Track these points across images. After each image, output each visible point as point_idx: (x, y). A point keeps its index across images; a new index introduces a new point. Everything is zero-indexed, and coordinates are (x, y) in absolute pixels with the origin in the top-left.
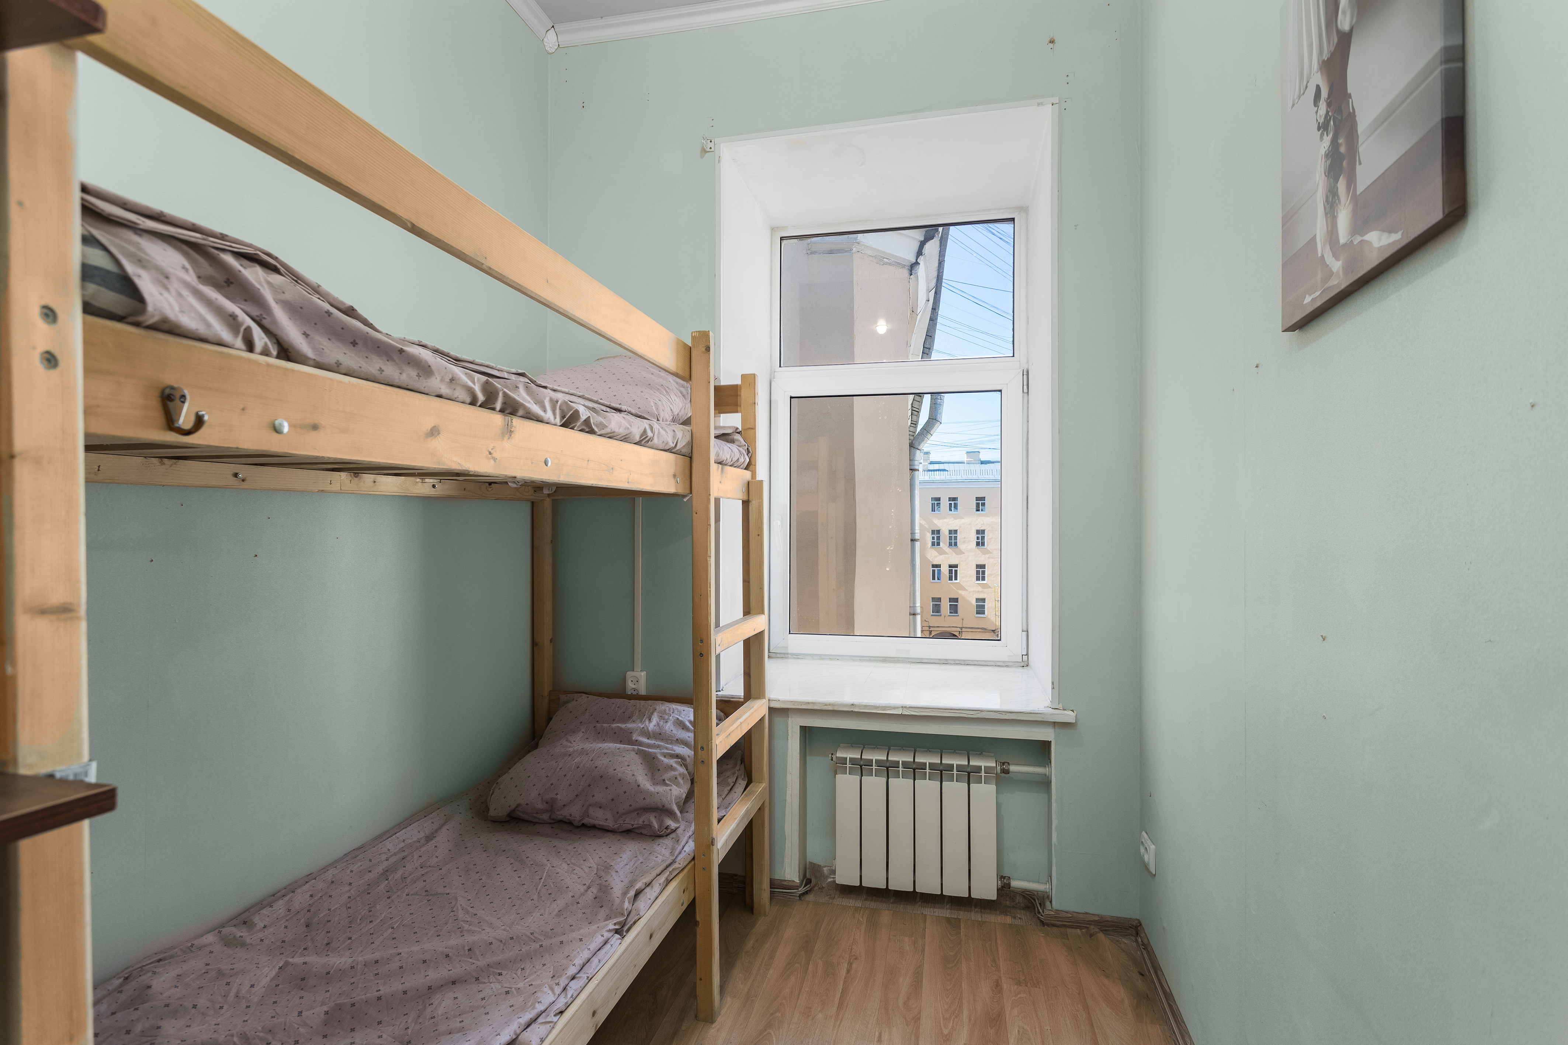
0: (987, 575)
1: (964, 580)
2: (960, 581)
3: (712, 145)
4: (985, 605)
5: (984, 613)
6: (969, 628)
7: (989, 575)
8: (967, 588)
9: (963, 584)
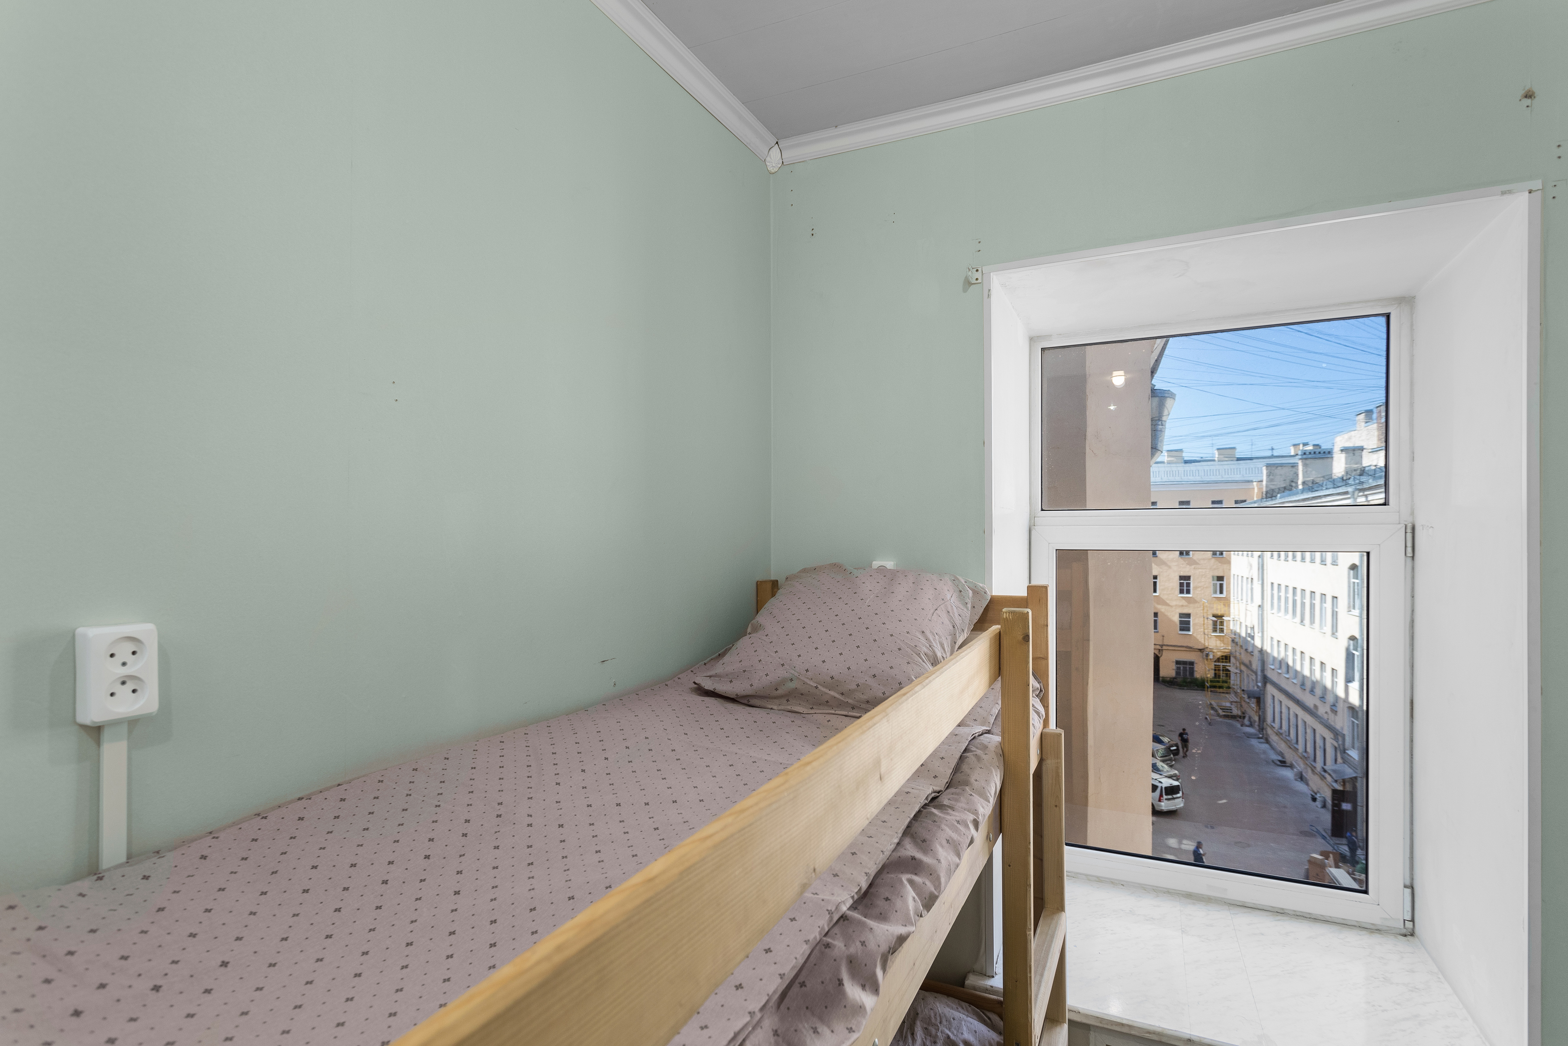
0: (1193, 588)
1: (1165, 592)
2: (1160, 594)
3: (978, 275)
4: (1189, 621)
5: (1189, 630)
6: (1171, 646)
7: (1195, 588)
8: (1168, 602)
9: (1164, 597)
